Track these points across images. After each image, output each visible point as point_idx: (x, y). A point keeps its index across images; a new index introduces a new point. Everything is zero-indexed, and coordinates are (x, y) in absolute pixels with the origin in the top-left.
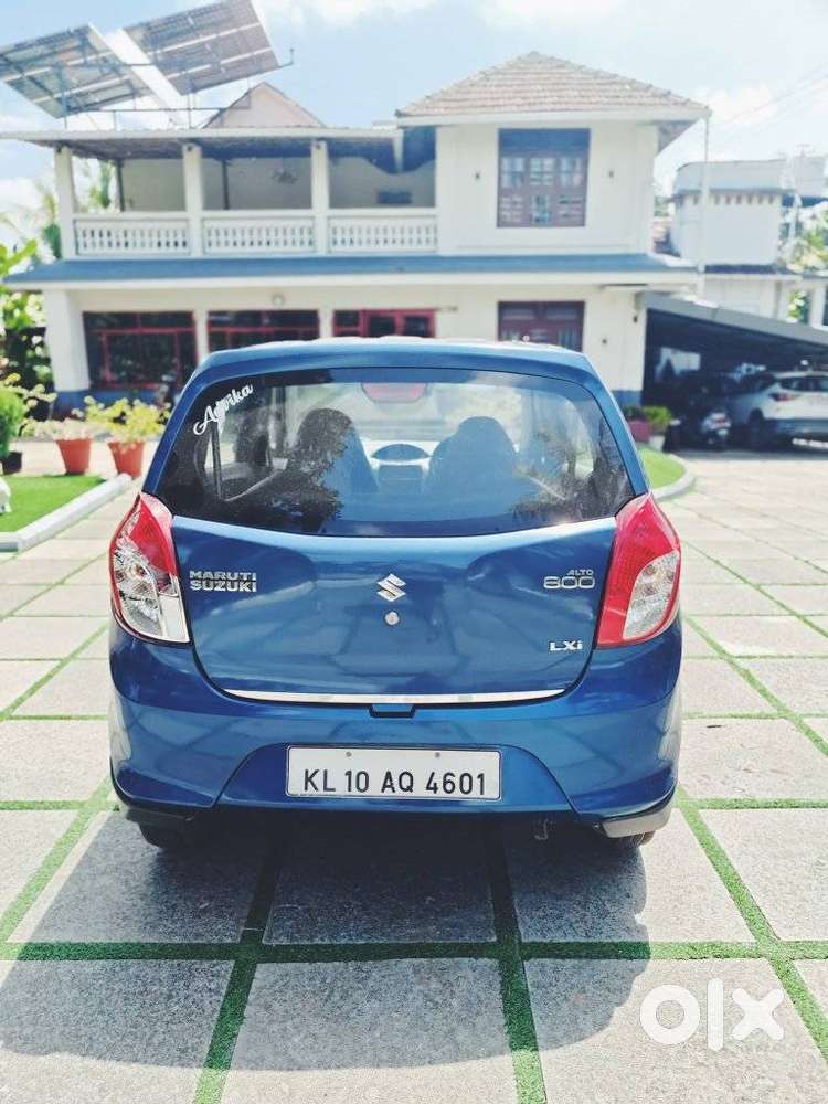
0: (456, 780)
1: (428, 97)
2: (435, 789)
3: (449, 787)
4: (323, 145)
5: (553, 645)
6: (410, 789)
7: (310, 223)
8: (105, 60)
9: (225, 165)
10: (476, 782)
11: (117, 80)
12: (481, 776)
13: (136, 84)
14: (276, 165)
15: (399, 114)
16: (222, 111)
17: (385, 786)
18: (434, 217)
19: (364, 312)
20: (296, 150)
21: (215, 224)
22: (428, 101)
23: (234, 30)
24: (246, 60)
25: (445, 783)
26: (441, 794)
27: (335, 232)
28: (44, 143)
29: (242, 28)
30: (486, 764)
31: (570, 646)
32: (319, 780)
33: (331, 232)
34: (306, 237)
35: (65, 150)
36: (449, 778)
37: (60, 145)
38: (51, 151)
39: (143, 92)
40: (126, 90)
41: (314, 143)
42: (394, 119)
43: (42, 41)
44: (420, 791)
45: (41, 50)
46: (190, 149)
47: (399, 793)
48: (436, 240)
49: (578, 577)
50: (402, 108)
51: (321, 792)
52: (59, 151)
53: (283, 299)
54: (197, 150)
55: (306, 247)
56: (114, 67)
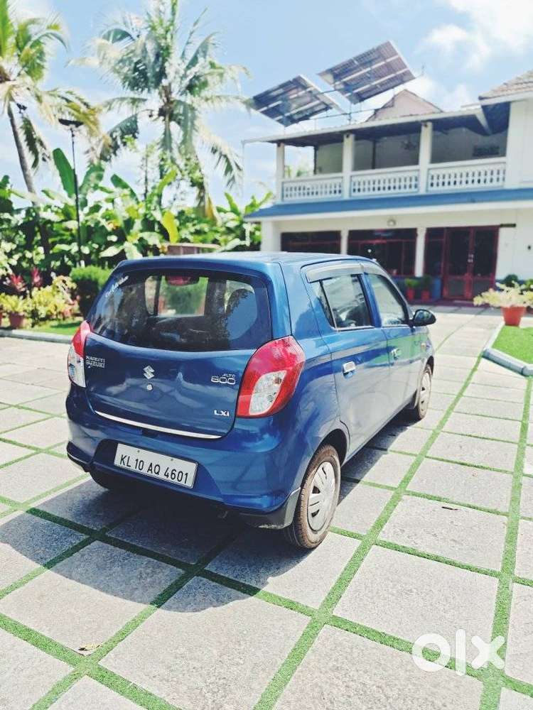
0: (177, 474)
1: (505, 84)
2: (168, 476)
3: (173, 476)
4: (430, 124)
5: (215, 412)
6: (158, 473)
7: (416, 174)
8: (310, 92)
9: (375, 142)
10: (184, 476)
11: (317, 102)
12: (187, 474)
13: (327, 102)
14: (403, 139)
15: (481, 98)
16: (376, 110)
17: (149, 470)
18: (504, 163)
19: (448, 228)
20: (412, 129)
21: (359, 179)
22: (505, 86)
23: (383, 63)
24: (392, 78)
25: (172, 473)
26: (169, 478)
27: (432, 178)
28: (273, 142)
29: (388, 60)
30: (190, 469)
31: (223, 413)
32: (126, 460)
33: (430, 177)
34: (413, 183)
35: (282, 144)
36: (174, 472)
37: (281, 142)
38: (275, 145)
39: (332, 106)
40: (323, 106)
41: (423, 124)
42: (478, 101)
43: (282, 86)
44: (161, 476)
45: (281, 91)
46: (348, 137)
47: (154, 474)
48: (504, 179)
49: (227, 378)
50: (482, 94)
51: (126, 466)
52: (279, 146)
53: (395, 222)
54: (352, 137)
55: (413, 189)
56: (314, 95)
